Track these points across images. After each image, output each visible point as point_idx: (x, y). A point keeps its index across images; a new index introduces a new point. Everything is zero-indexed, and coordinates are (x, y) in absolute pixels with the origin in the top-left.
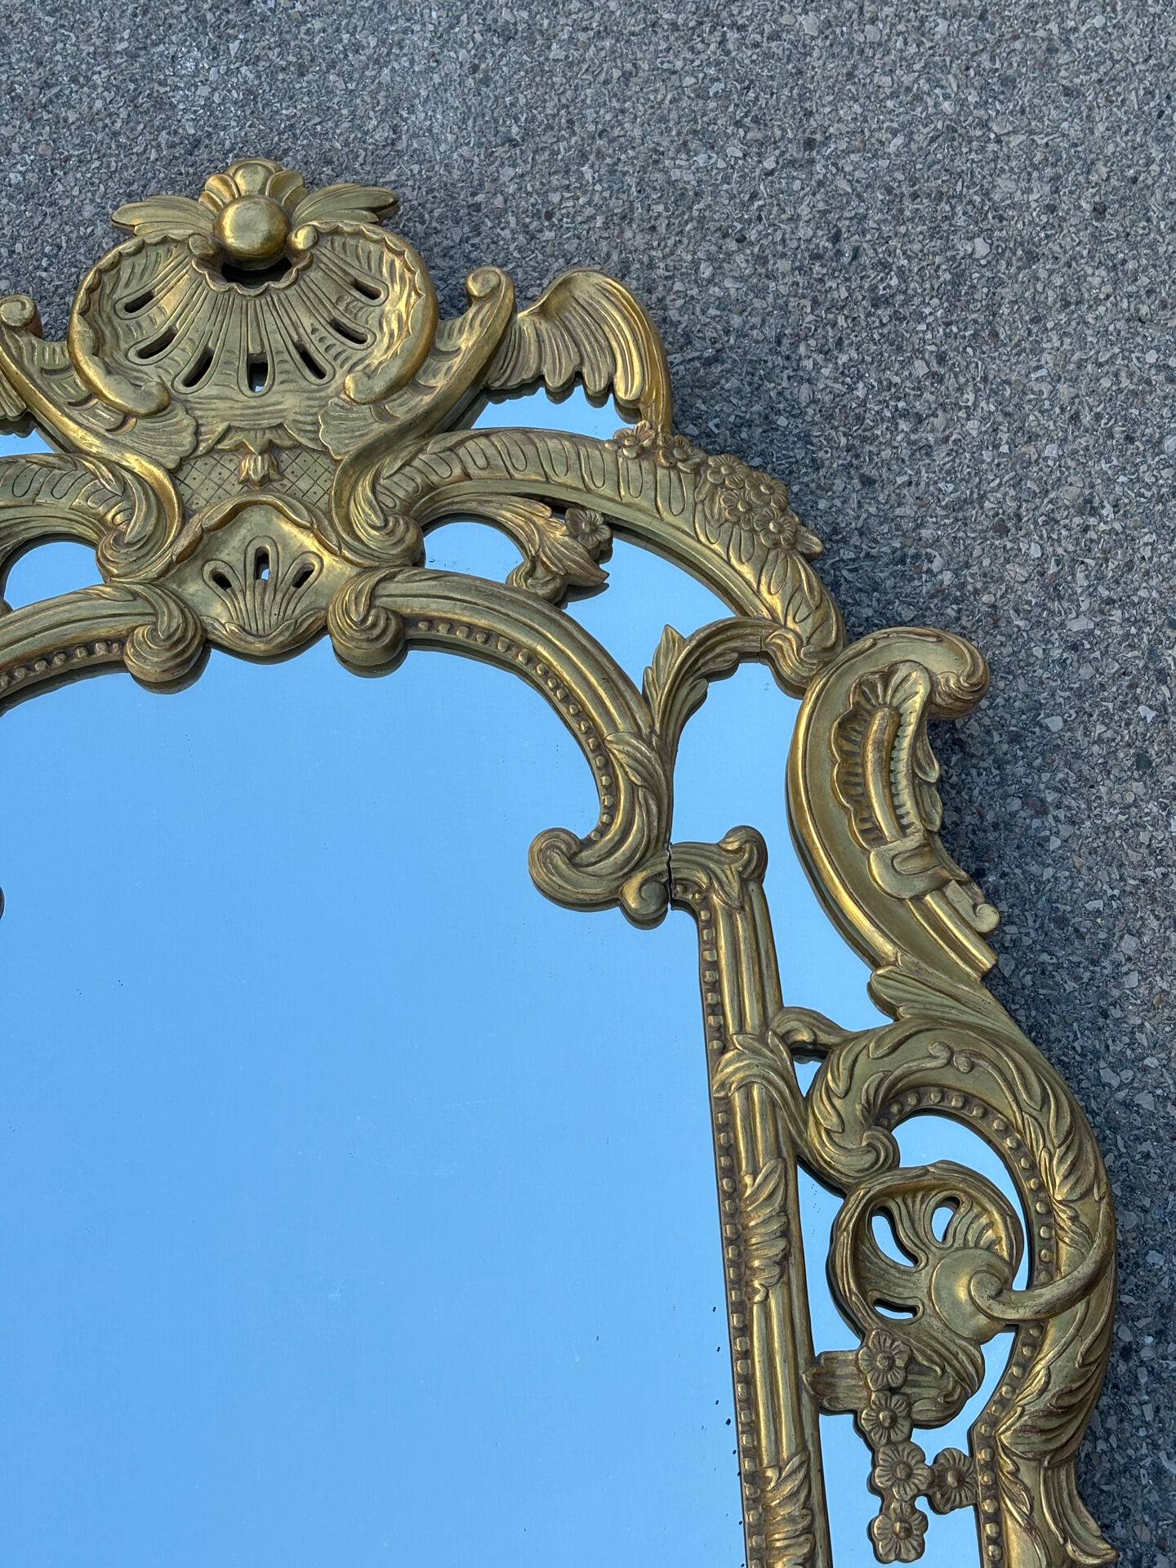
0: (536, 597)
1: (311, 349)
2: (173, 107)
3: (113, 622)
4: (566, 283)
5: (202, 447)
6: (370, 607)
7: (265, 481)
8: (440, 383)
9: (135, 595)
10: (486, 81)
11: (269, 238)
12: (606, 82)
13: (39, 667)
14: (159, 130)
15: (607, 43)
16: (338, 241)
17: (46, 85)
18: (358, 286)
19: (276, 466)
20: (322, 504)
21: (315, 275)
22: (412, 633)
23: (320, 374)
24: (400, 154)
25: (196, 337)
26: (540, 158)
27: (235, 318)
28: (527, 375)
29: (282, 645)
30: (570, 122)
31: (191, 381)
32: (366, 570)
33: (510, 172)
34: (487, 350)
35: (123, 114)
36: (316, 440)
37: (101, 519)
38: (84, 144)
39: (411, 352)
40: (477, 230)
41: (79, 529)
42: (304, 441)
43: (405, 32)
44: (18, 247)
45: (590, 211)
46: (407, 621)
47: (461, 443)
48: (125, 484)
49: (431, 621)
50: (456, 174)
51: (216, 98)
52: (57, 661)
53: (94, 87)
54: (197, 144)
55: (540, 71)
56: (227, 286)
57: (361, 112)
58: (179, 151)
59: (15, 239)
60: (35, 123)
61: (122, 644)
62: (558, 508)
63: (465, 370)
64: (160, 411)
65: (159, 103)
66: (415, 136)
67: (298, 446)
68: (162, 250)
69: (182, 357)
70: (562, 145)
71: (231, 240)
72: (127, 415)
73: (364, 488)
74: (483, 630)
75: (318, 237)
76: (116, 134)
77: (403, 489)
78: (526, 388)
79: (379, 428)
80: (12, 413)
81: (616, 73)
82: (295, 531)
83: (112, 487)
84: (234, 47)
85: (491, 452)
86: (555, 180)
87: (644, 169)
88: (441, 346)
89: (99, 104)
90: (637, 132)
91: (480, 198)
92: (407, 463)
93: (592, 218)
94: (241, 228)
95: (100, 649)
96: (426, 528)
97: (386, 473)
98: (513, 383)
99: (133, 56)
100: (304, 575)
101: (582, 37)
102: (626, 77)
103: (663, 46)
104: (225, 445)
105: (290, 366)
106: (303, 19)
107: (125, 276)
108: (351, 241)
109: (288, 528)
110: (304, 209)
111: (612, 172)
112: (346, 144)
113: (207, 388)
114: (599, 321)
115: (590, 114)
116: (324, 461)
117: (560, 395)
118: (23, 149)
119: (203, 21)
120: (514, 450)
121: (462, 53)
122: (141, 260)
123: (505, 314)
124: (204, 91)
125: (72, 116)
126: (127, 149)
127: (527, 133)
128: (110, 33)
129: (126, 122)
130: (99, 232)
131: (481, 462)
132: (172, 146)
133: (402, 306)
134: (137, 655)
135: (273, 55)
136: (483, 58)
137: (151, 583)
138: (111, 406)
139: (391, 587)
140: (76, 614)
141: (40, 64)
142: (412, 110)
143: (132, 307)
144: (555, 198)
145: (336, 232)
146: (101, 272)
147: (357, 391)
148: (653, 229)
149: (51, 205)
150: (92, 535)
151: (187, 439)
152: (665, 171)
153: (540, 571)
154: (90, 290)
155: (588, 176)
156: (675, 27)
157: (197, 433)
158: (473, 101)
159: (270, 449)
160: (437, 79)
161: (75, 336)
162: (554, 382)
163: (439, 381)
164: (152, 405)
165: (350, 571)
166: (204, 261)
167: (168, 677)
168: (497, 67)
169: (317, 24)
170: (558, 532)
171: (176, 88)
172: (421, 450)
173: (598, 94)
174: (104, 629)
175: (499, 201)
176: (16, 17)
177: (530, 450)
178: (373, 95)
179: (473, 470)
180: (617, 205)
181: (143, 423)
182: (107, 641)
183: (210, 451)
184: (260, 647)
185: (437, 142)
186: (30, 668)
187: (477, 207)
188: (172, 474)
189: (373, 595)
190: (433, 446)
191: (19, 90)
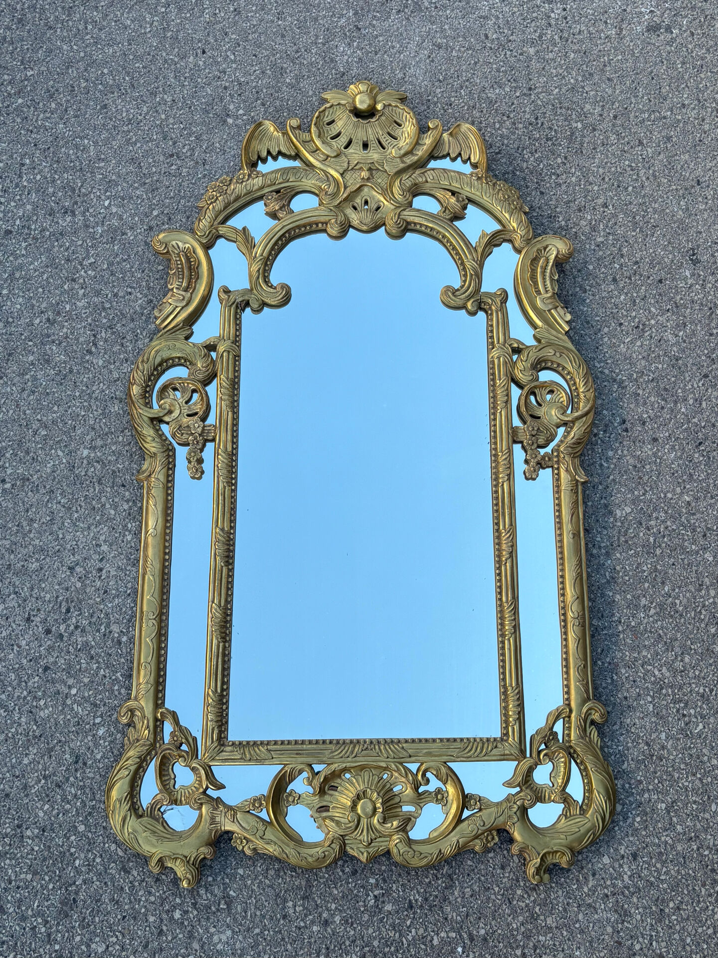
0: (446, 219)
1: (381, 140)
2: (336, 62)
3: (325, 217)
4: (459, 125)
5: (350, 168)
6: (398, 218)
7: (368, 179)
8: (420, 153)
9: (331, 210)
10: (433, 61)
11: (369, 106)
12: (469, 64)
13: (303, 229)
14: (332, 69)
15: (470, 52)
16: (390, 108)
17: (297, 52)
18: (396, 122)
19: (371, 174)
20: (385, 187)
21: (383, 118)
22: (409, 227)
23: (384, 148)
24: (406, 82)
25: (348, 134)
26: (449, 87)
27: (360, 129)
28: (445, 153)
29: (372, 228)
30: (458, 76)
31: (346, 147)
32: (397, 207)
33: (439, 90)
34: (434, 144)
35: (321, 63)
36: (383, 168)
37: (320, 187)
38: (309, 71)
39: (412, 143)
40: (428, 108)
41: (313, 190)
42: (380, 168)
43: (408, 43)
44: (289, 103)
45: (463, 104)
46: (408, 223)
47: (426, 171)
48: (328, 177)
49: (415, 224)
50: (423, 90)
51: (350, 60)
52: (308, 228)
53: (312, 53)
54: (344, 74)
55: (449, 59)
56: (357, 120)
57: (394, 68)
58: (338, 76)
59: (288, 100)
60: (294, 64)
61: (327, 224)
62: (454, 193)
63: (426, 151)
64: (337, 156)
65: (332, 60)
66: (410, 77)
67: (378, 169)
68: (338, 107)
69: (343, 140)
70: (455, 83)
71: (359, 106)
72: (328, 156)
73: (397, 183)
74: (430, 227)
75: (385, 106)
76: (319, 69)
77: (408, 183)
78: (444, 157)
79: (402, 166)
80: (293, 154)
81: (473, 62)
82: (377, 194)
83: (325, 178)
84: (355, 44)
85: (434, 175)
86: (453, 94)
87: (480, 92)
88: (420, 142)
89: (313, 59)
90: (478, 81)
91: (430, 98)
92: (410, 177)
93: (464, 106)
94: (362, 102)
95: (320, 225)
96: (414, 196)
97: (404, 179)
98: (441, 155)
99: (324, 45)
100: (378, 208)
101: (463, 49)
102: (476, 63)
103: (487, 54)
104: (357, 167)
105: (375, 145)
106: (377, 37)
107: (326, 114)
108: (394, 109)
109: (375, 193)
110: (379, 98)
111: (470, 93)
112: (389, 78)
113: (351, 150)
114: (467, 138)
115: (464, 74)
116: (385, 174)
117: (454, 160)
118: (291, 72)
119: (346, 35)
120: (441, 175)
121: (426, 52)
122: (331, 110)
123: (440, 134)
124: (346, 57)
125: (305, 62)
126: (322, 74)
127: (445, 79)
128: (317, 37)
129: (322, 65)
130: (314, 100)
131: (432, 178)
132: (336, 74)
133: (409, 129)
134: (331, 228)
135: (367, 47)
136: (432, 54)
137: (335, 207)
138: (323, 153)
139: (405, 213)
140: (314, 214)
141: (295, 45)
142: (410, 68)
143: (329, 124)
144: (453, 99)
145: (390, 105)
146: (320, 112)
147: (396, 154)
148: (482, 111)
149: (300, 90)
150: (317, 192)
151: (346, 165)
152: (486, 94)
153: (447, 211)
154: (317, 118)
155: (463, 93)
156: (491, 48)
157: (348, 163)
158: (429, 67)
159: (370, 169)
160: (418, 59)
161: (312, 131)
162: (453, 155)
163: (420, 152)
164: (335, 154)
165: (393, 207)
166: (351, 111)
167: (339, 235)
168: (436, 57)
169: (381, 39)
170: (453, 200)
171: (337, 56)
172: (414, 173)
173: (467, 68)
174: (322, 219)
175: (435, 99)
176: (287, 29)
177: (446, 175)
178: (398, 62)
179: (429, 180)
180: (471, 103)
181: (332, 159)
182: (322, 223)
183: (352, 169)
184: (365, 228)
185: (417, 79)
186: (300, 229)
187: (429, 100)
188: (342, 175)
189: (399, 215)
190: (418, 172)
191: (289, 53)
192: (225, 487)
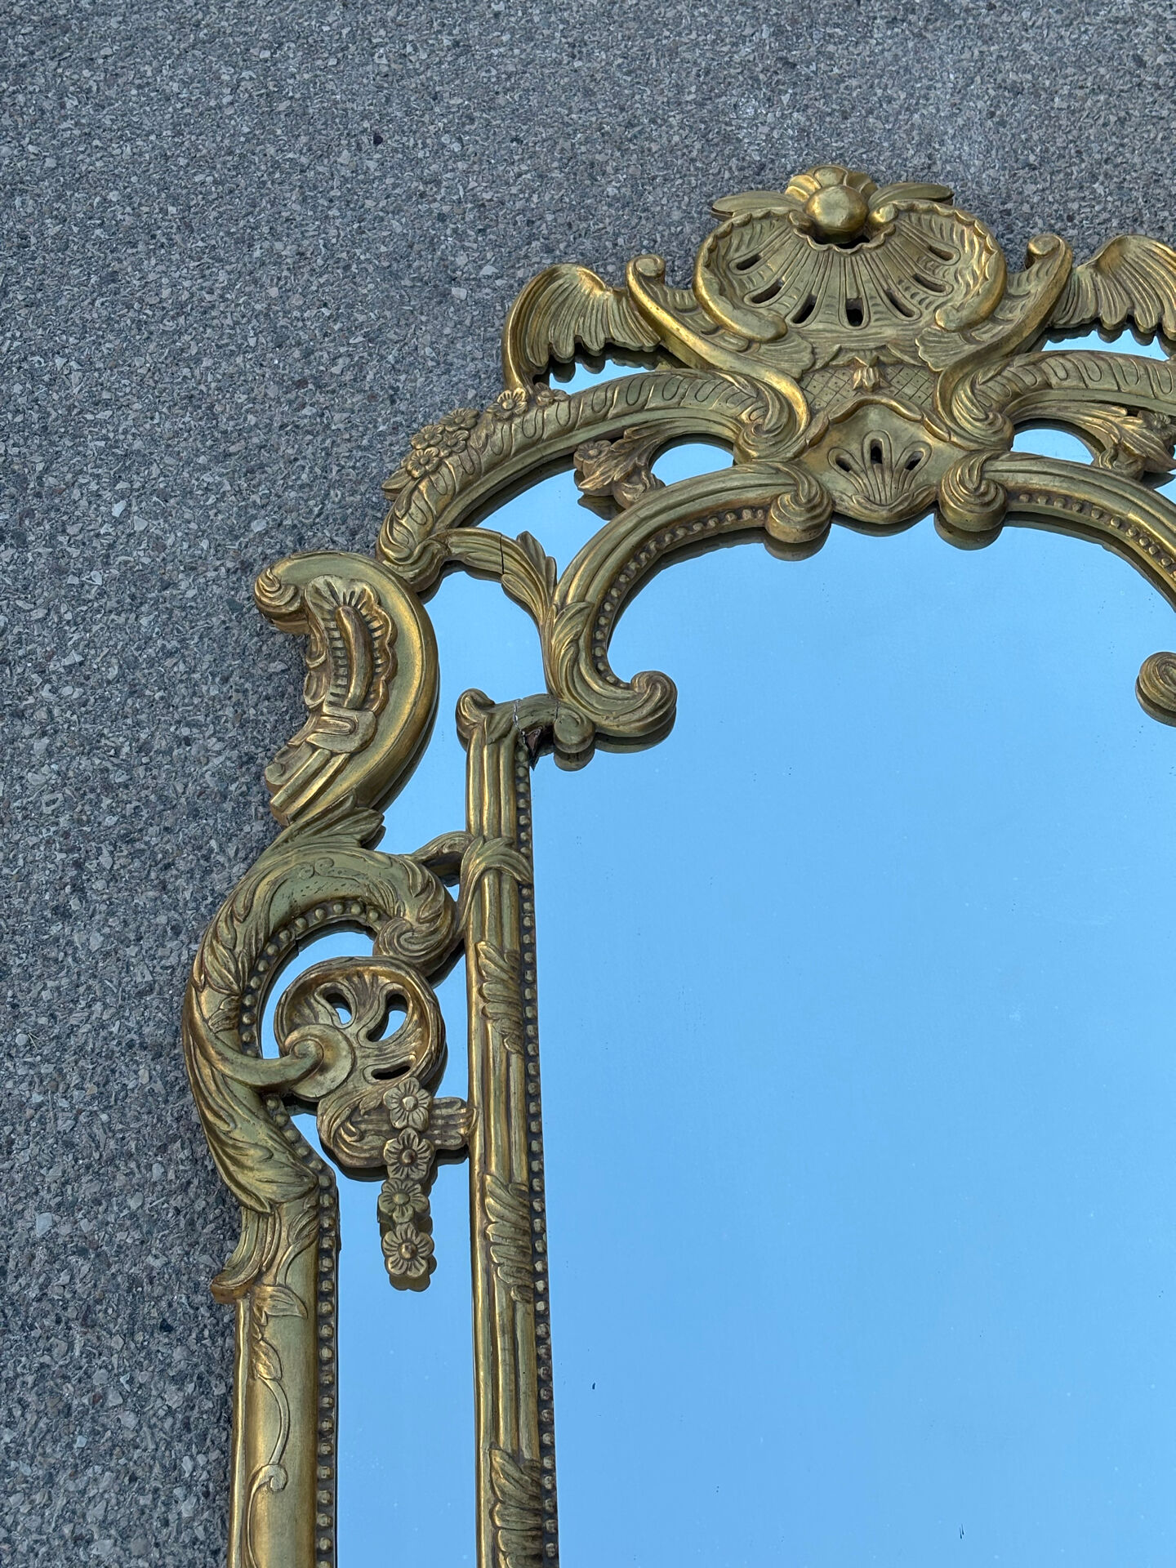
0: (1122, 475)
1: (898, 296)
2: (739, 141)
3: (760, 491)
4: (1120, 242)
5: (819, 365)
6: (981, 479)
7: (876, 388)
8: (1017, 315)
9: (778, 470)
10: (1002, 123)
11: (851, 217)
12: (1105, 125)
13: (697, 527)
14: (730, 157)
15: (1102, 98)
16: (914, 217)
17: (630, 125)
18: (931, 249)
19: (883, 376)
20: (927, 405)
21: (896, 241)
22: (1015, 506)
23: (908, 314)
24: (936, 175)
25: (801, 286)
26: (1057, 178)
27: (836, 270)
28: (1087, 315)
29: (901, 514)
30: (1079, 152)
31: (801, 317)
32: (972, 453)
33: (1034, 188)
34: (1056, 291)
35: (698, 145)
36: (916, 357)
37: (737, 420)
38: (667, 167)
39: (989, 291)
40: (1010, 229)
41: (716, 429)
42: (906, 358)
43: (929, 88)
44: (620, 241)
45: (1105, 215)
46: (1011, 494)
47: (1043, 359)
48: (759, 393)
49: (1031, 494)
50: (986, 189)
51: (775, 134)
52: (712, 523)
53: (671, 126)
54: (762, 167)
55: (1048, 117)
56: (825, 247)
57: (899, 144)
58: (747, 173)
59: (617, 235)
60: (624, 152)
61: (766, 511)
62: (1133, 411)
63: (1035, 308)
64: (778, 338)
65: (727, 138)
66: (946, 161)
67: (899, 363)
68: (766, 223)
69: (788, 303)
70: (1075, 169)
71: (823, 219)
72: (750, 341)
73: (964, 394)
74: (1078, 501)
75: (898, 213)
76: (693, 160)
77: (995, 391)
78: (1082, 329)
79: (969, 349)
80: (648, 344)
81: (1113, 119)
82: (907, 425)
83: (749, 390)
84: (785, 99)
85: (1069, 365)
86: (1072, 193)
87: (1147, 186)
88: (1012, 291)
89: (676, 138)
90: (1137, 160)
91: (1009, 206)
92: (999, 373)
93: (1109, 220)
94: (829, 207)
95: (747, 515)
96: (1020, 427)
97: (981, 379)
98: (1075, 321)
99: (701, 105)
100: (912, 464)
101: (1080, 93)
102: (1122, 121)
103: (1150, 99)
104: (840, 361)
105: (882, 308)
106: (841, 79)
107: (735, 242)
108: (927, 217)
109: (898, 422)
110: (877, 197)
111: (1120, 188)
112: (890, 168)
113: (813, 324)
114: (1146, 276)
115: (1095, 147)
116: (923, 375)
117: (1112, 334)
118: (617, 170)
119: (757, 80)
120: (1089, 364)
121: (980, 104)
122: (747, 233)
123: (1067, 265)
124: (766, 129)
125: (654, 147)
126: (705, 172)
127: (1043, 161)
128: (680, 89)
129: (702, 151)
130: (688, 229)
131: (1062, 374)
132: (741, 169)
133: (974, 262)
134: (782, 517)
135: (820, 104)
136: (998, 107)
137: (788, 462)
138: (736, 335)
139: (999, 465)
140: (729, 484)
141: (622, 109)
142: (942, 143)
143: (743, 266)
144: (1075, 206)
145: (911, 209)
146: (717, 238)
147: (948, 320)
148: (1162, 228)
149: (645, 210)
150: (727, 433)
151: (806, 358)
152: (1164, 187)
153: (1122, 457)
154: (711, 251)
155: (1100, 190)
156: (1157, 87)
157: (813, 352)
158: (992, 137)
159: (877, 364)
160: (960, 121)
161: (700, 282)
162: (1110, 321)
163: (1021, 314)
164: (769, 333)
165: (960, 454)
166: (802, 230)
167: (805, 538)
168: (1010, 114)
169: (854, 82)
170: (1133, 426)
171: (740, 128)
172: (1008, 365)
173: (1100, 133)
174: (751, 495)
175: (1026, 208)
176: (598, 76)
177: (1101, 363)
178: (908, 133)
179: (1054, 381)
180: (1128, 211)
181: (764, 347)
182: (754, 509)
183: (826, 366)
184: (881, 515)
185: (967, 166)
186: (689, 529)
187: (1008, 212)
188: (799, 381)
189: (982, 471)
190: (1019, 361)
191: (607, 128)
192: (513, 1305)
